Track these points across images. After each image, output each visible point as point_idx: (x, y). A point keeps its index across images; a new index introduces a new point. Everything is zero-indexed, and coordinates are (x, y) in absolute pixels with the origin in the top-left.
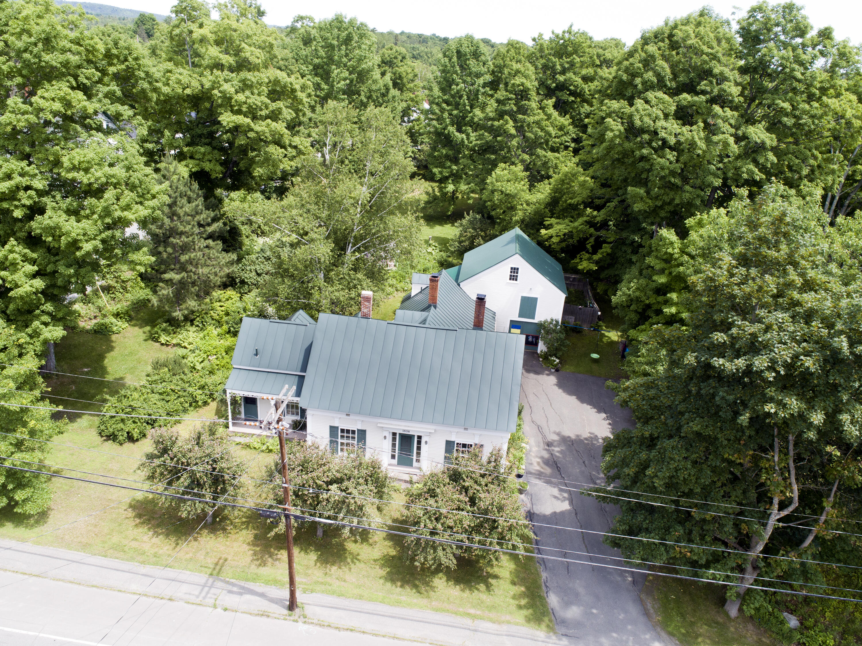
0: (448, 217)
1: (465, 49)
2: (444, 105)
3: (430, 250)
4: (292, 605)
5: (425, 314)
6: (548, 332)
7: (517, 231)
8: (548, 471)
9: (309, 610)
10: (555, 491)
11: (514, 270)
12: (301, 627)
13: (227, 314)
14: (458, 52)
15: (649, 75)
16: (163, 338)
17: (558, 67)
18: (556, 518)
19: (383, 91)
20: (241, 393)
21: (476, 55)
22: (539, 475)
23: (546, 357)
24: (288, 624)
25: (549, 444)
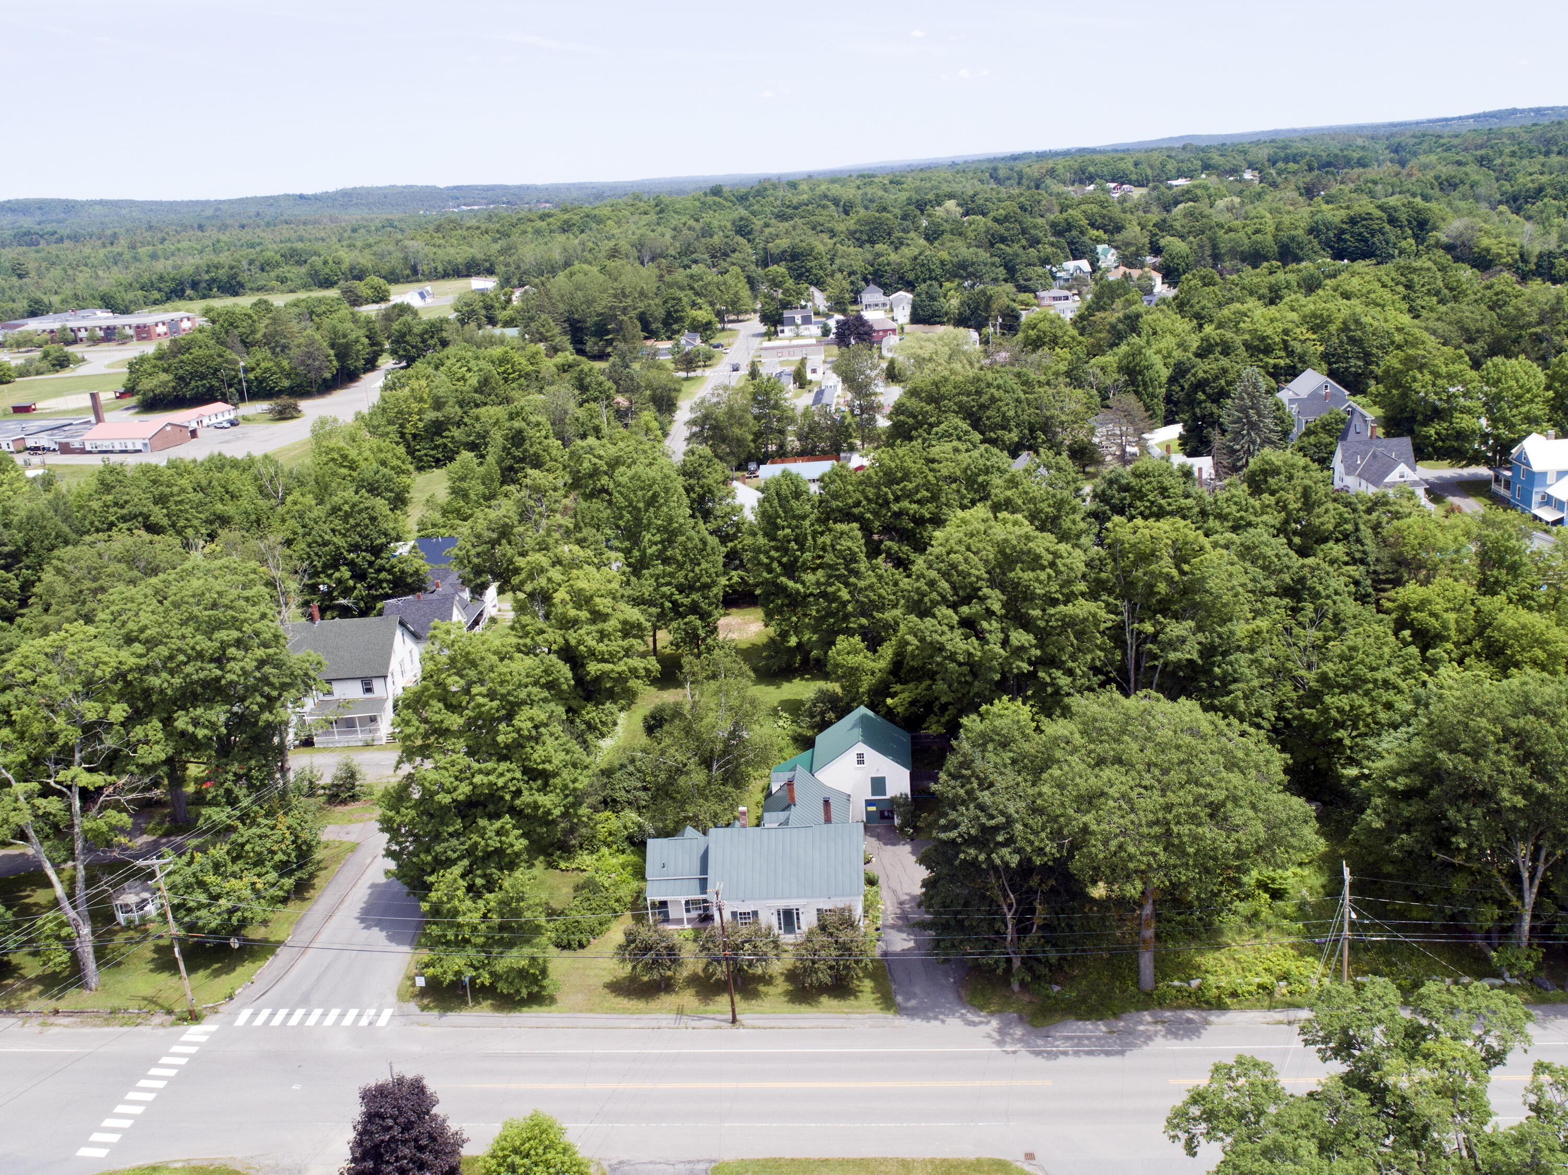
0: (796, 670)
1: (785, 491)
2: (773, 553)
3: (781, 723)
4: (734, 1021)
5: (786, 813)
6: (899, 806)
7: (863, 710)
8: (900, 922)
9: (745, 1022)
10: (904, 936)
11: (860, 756)
12: (742, 1030)
13: (610, 834)
14: (778, 494)
15: (934, 595)
16: (563, 865)
17: (891, 497)
18: (904, 952)
19: (700, 546)
20: (658, 899)
21: (797, 495)
22: (893, 927)
23: (901, 828)
24: (734, 1031)
25: (901, 903)
